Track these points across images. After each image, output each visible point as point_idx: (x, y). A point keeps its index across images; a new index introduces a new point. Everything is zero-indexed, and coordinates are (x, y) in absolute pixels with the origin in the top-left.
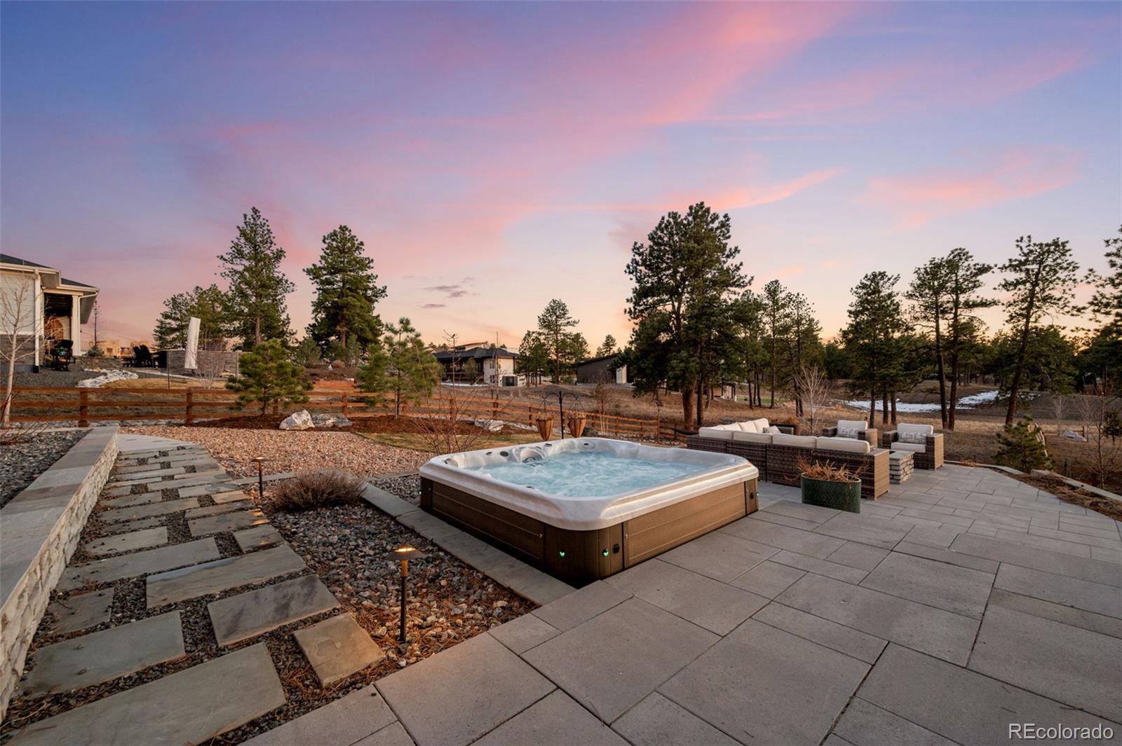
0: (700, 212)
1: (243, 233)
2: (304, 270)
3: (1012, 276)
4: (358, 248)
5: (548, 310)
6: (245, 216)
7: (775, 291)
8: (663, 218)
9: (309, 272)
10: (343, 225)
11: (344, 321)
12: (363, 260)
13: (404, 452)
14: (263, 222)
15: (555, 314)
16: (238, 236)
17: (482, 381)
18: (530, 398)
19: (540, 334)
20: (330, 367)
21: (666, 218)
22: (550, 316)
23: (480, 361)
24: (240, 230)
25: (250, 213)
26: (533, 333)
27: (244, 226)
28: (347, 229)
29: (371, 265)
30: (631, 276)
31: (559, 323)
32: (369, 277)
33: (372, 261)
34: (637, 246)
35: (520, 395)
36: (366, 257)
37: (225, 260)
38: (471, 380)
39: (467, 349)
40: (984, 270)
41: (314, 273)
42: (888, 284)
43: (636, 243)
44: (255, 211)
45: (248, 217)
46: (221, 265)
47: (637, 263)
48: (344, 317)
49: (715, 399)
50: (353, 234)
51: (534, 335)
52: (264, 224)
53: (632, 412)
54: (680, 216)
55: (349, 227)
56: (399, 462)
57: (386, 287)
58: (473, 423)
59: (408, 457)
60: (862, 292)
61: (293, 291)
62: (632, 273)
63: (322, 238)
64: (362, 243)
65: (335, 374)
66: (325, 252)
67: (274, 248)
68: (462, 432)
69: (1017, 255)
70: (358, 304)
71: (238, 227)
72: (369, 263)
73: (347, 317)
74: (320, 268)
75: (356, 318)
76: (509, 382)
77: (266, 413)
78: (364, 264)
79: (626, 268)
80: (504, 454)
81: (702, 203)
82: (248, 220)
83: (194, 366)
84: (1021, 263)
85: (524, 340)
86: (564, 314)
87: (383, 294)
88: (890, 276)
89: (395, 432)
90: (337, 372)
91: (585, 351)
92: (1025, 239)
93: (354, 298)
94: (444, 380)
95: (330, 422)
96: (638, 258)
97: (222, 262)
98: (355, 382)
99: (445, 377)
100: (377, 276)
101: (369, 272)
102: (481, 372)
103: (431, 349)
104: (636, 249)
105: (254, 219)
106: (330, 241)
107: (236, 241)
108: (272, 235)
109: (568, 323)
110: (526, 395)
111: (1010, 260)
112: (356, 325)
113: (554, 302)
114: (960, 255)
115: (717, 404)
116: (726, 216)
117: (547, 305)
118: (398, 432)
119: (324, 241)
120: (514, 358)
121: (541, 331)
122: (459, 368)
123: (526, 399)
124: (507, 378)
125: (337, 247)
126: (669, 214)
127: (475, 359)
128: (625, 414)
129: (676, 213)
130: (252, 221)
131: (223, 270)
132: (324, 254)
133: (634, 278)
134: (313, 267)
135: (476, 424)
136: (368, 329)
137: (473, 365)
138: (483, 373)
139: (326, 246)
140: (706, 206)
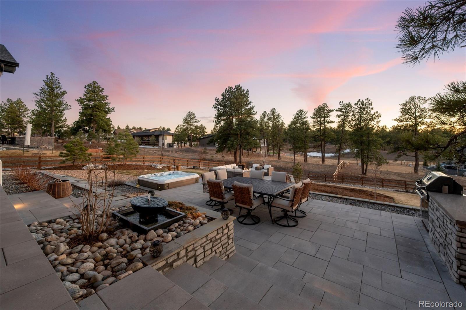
0: (238, 88)
1: (47, 84)
2: (76, 100)
3: (339, 113)
4: (101, 91)
5: (187, 116)
6: (47, 76)
7: (274, 112)
8: (226, 89)
9: (78, 101)
10: (94, 81)
11: (95, 122)
12: (103, 96)
13: (129, 176)
14: (56, 79)
15: (190, 118)
16: (44, 85)
17: (158, 145)
18: (178, 154)
19: (184, 126)
20: (90, 143)
21: (228, 89)
22: (188, 118)
23: (157, 137)
24: (45, 82)
25: (50, 75)
26: (181, 125)
27: (47, 80)
28: (96, 83)
29: (107, 98)
30: (215, 109)
31: (192, 121)
32: (106, 103)
33: (108, 96)
34: (217, 98)
35: (174, 152)
36: (105, 95)
37: (37, 95)
38: (154, 145)
39: (151, 131)
40: (331, 111)
41: (81, 101)
42: (304, 114)
43: (216, 98)
44: (52, 74)
45: (49, 76)
46: (35, 97)
47: (217, 105)
48: (94, 120)
49: (253, 153)
50: (99, 85)
51: (181, 126)
52: (57, 79)
53: (218, 159)
54: (233, 88)
55: (97, 82)
56: (128, 178)
57: (114, 108)
58: (152, 166)
59: (131, 177)
60: (296, 116)
61: (70, 109)
62: (215, 108)
63: (84, 86)
64: (103, 89)
65: (93, 146)
66: (86, 92)
67: (62, 90)
68: (148, 169)
69: (340, 107)
70: (102, 115)
71: (44, 81)
72: (106, 97)
73: (96, 120)
74: (83, 99)
75: (101, 121)
76: (170, 145)
77: (75, 164)
78: (104, 98)
79: (213, 106)
80: (155, 175)
81: (239, 85)
82: (49, 78)
83: (29, 144)
84: (342, 109)
85: (177, 128)
86: (194, 118)
87: (113, 110)
88: (305, 111)
89: (123, 170)
90: (93, 145)
91: (205, 131)
92: (342, 102)
93: (100, 112)
94: (140, 145)
95: (100, 167)
96: (217, 103)
97: (35, 95)
98: (102, 149)
99: (141, 143)
100: (110, 103)
101: (107, 101)
102: (158, 141)
103: (133, 130)
104: (217, 100)
105: (52, 77)
106: (88, 87)
107: (43, 87)
108: (60, 85)
109: (196, 121)
110: (176, 152)
111: (338, 108)
112: (101, 124)
113: (190, 112)
114: (325, 105)
115: (254, 155)
116: (247, 90)
117: (187, 114)
118: (125, 170)
119: (85, 87)
120: (173, 135)
121: (184, 124)
122: (147, 139)
123: (176, 154)
124: (170, 144)
125: (91, 90)
126: (229, 87)
127: (155, 136)
128: (214, 160)
129: (231, 87)
130: (51, 78)
131: (36, 99)
132: (85, 93)
133: (216, 110)
134: (80, 99)
135: (153, 166)
136: (106, 126)
137: (154, 138)
138: (159, 142)
139: (86, 89)
140: (241, 86)
